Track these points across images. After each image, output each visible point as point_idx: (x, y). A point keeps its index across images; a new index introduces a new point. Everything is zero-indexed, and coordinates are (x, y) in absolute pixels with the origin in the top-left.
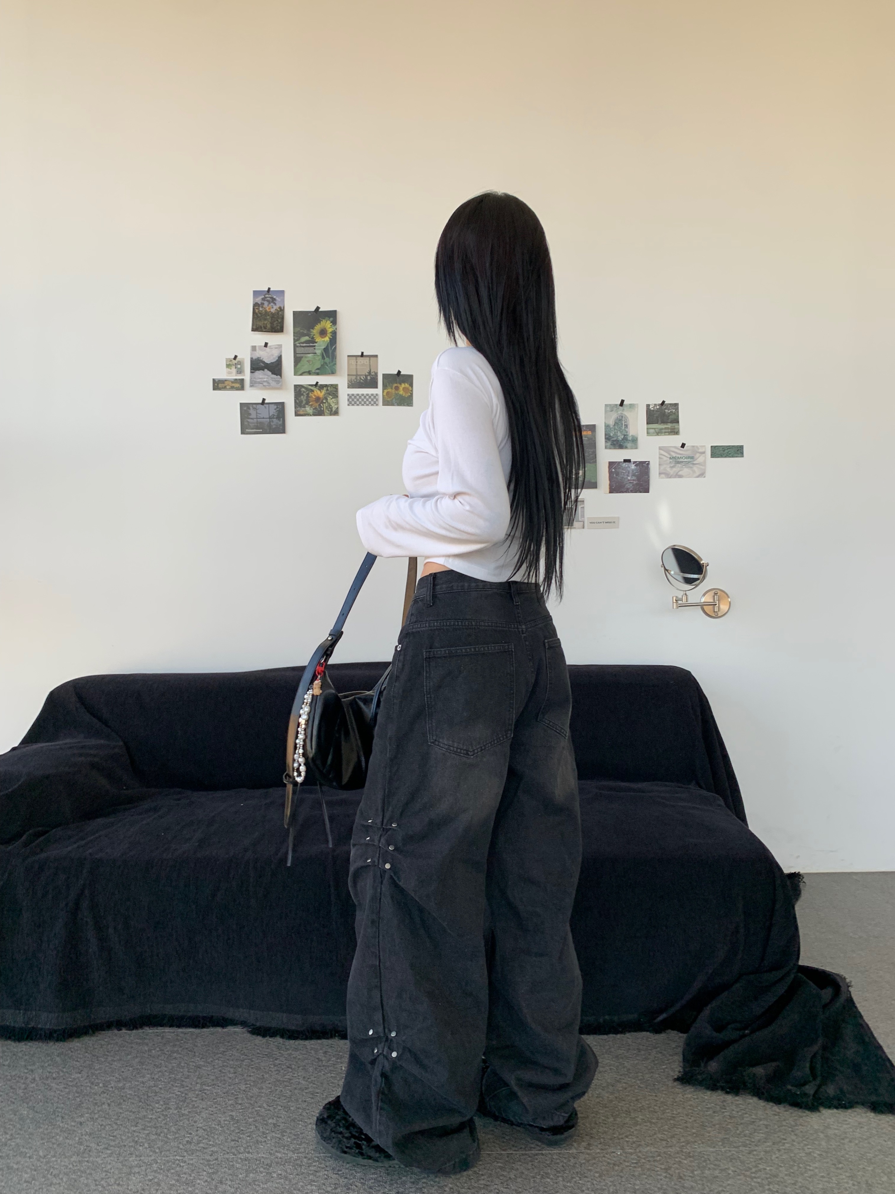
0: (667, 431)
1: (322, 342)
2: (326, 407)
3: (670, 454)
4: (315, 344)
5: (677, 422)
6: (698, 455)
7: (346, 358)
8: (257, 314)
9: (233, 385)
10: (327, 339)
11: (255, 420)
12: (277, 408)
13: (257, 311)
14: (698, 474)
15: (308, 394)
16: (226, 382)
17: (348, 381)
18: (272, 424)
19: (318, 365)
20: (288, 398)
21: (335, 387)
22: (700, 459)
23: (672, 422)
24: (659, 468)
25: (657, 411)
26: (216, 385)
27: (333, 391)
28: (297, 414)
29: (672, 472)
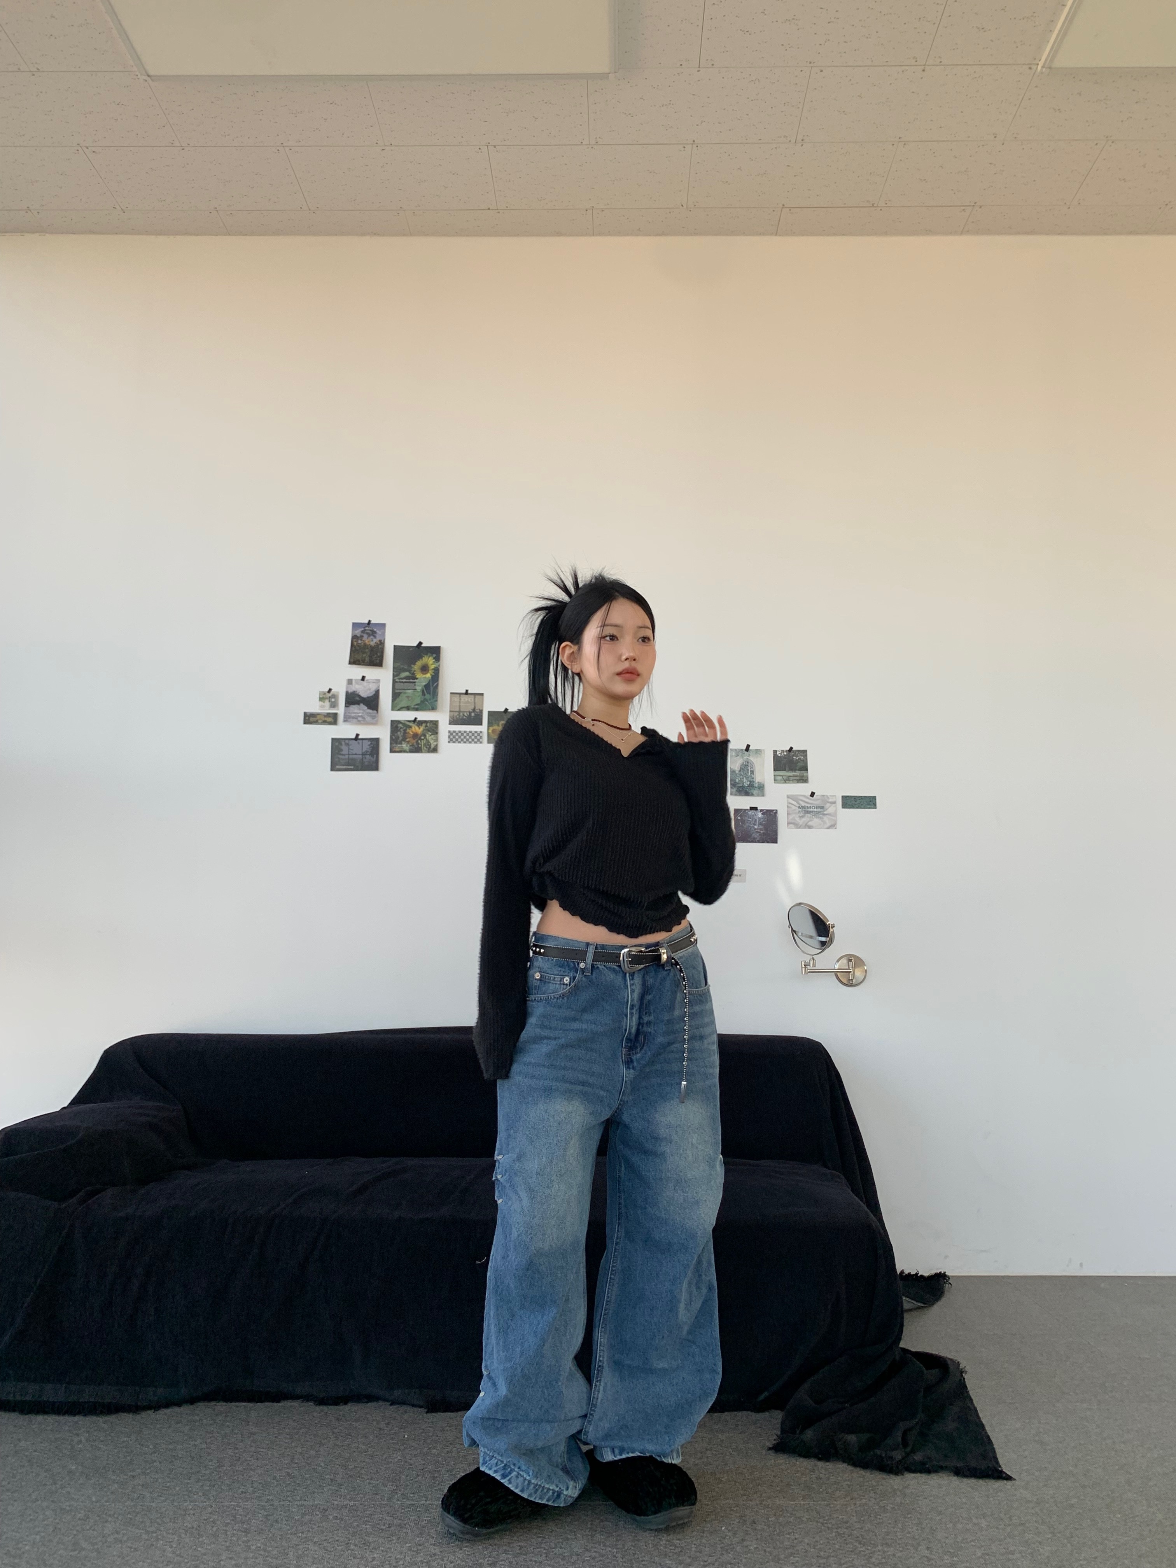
0: (795, 778)
1: (423, 678)
2: (424, 745)
3: (799, 804)
4: (415, 681)
5: (805, 769)
6: (828, 805)
7: (449, 694)
8: (355, 647)
9: (326, 719)
10: (428, 675)
11: (347, 756)
12: (371, 744)
13: (355, 643)
14: (828, 824)
15: (405, 730)
16: (318, 716)
17: (450, 717)
18: (364, 760)
19: (418, 701)
20: (383, 734)
21: (435, 724)
22: (830, 810)
23: (800, 770)
24: (788, 818)
25: (784, 758)
26: (307, 718)
27: (433, 726)
28: (392, 751)
29: (801, 822)
